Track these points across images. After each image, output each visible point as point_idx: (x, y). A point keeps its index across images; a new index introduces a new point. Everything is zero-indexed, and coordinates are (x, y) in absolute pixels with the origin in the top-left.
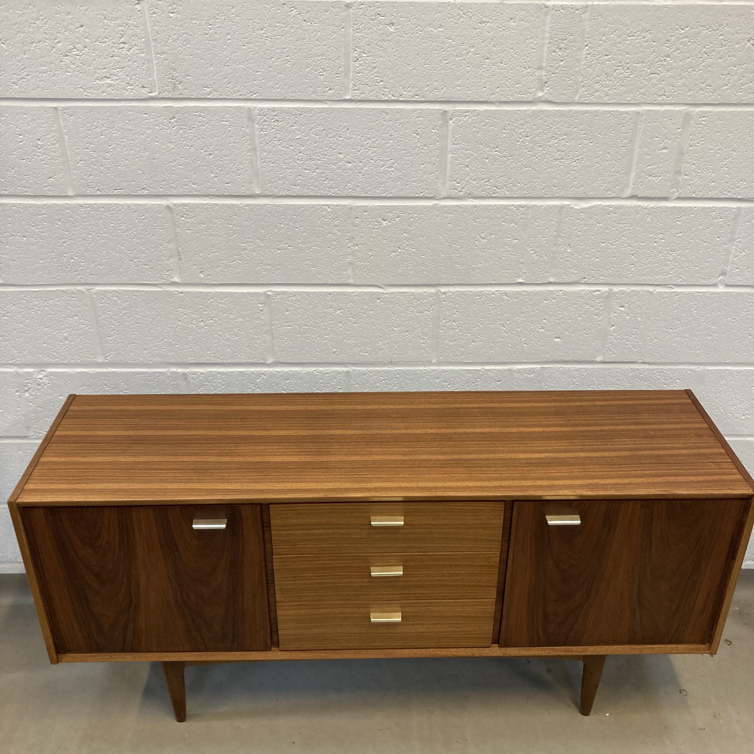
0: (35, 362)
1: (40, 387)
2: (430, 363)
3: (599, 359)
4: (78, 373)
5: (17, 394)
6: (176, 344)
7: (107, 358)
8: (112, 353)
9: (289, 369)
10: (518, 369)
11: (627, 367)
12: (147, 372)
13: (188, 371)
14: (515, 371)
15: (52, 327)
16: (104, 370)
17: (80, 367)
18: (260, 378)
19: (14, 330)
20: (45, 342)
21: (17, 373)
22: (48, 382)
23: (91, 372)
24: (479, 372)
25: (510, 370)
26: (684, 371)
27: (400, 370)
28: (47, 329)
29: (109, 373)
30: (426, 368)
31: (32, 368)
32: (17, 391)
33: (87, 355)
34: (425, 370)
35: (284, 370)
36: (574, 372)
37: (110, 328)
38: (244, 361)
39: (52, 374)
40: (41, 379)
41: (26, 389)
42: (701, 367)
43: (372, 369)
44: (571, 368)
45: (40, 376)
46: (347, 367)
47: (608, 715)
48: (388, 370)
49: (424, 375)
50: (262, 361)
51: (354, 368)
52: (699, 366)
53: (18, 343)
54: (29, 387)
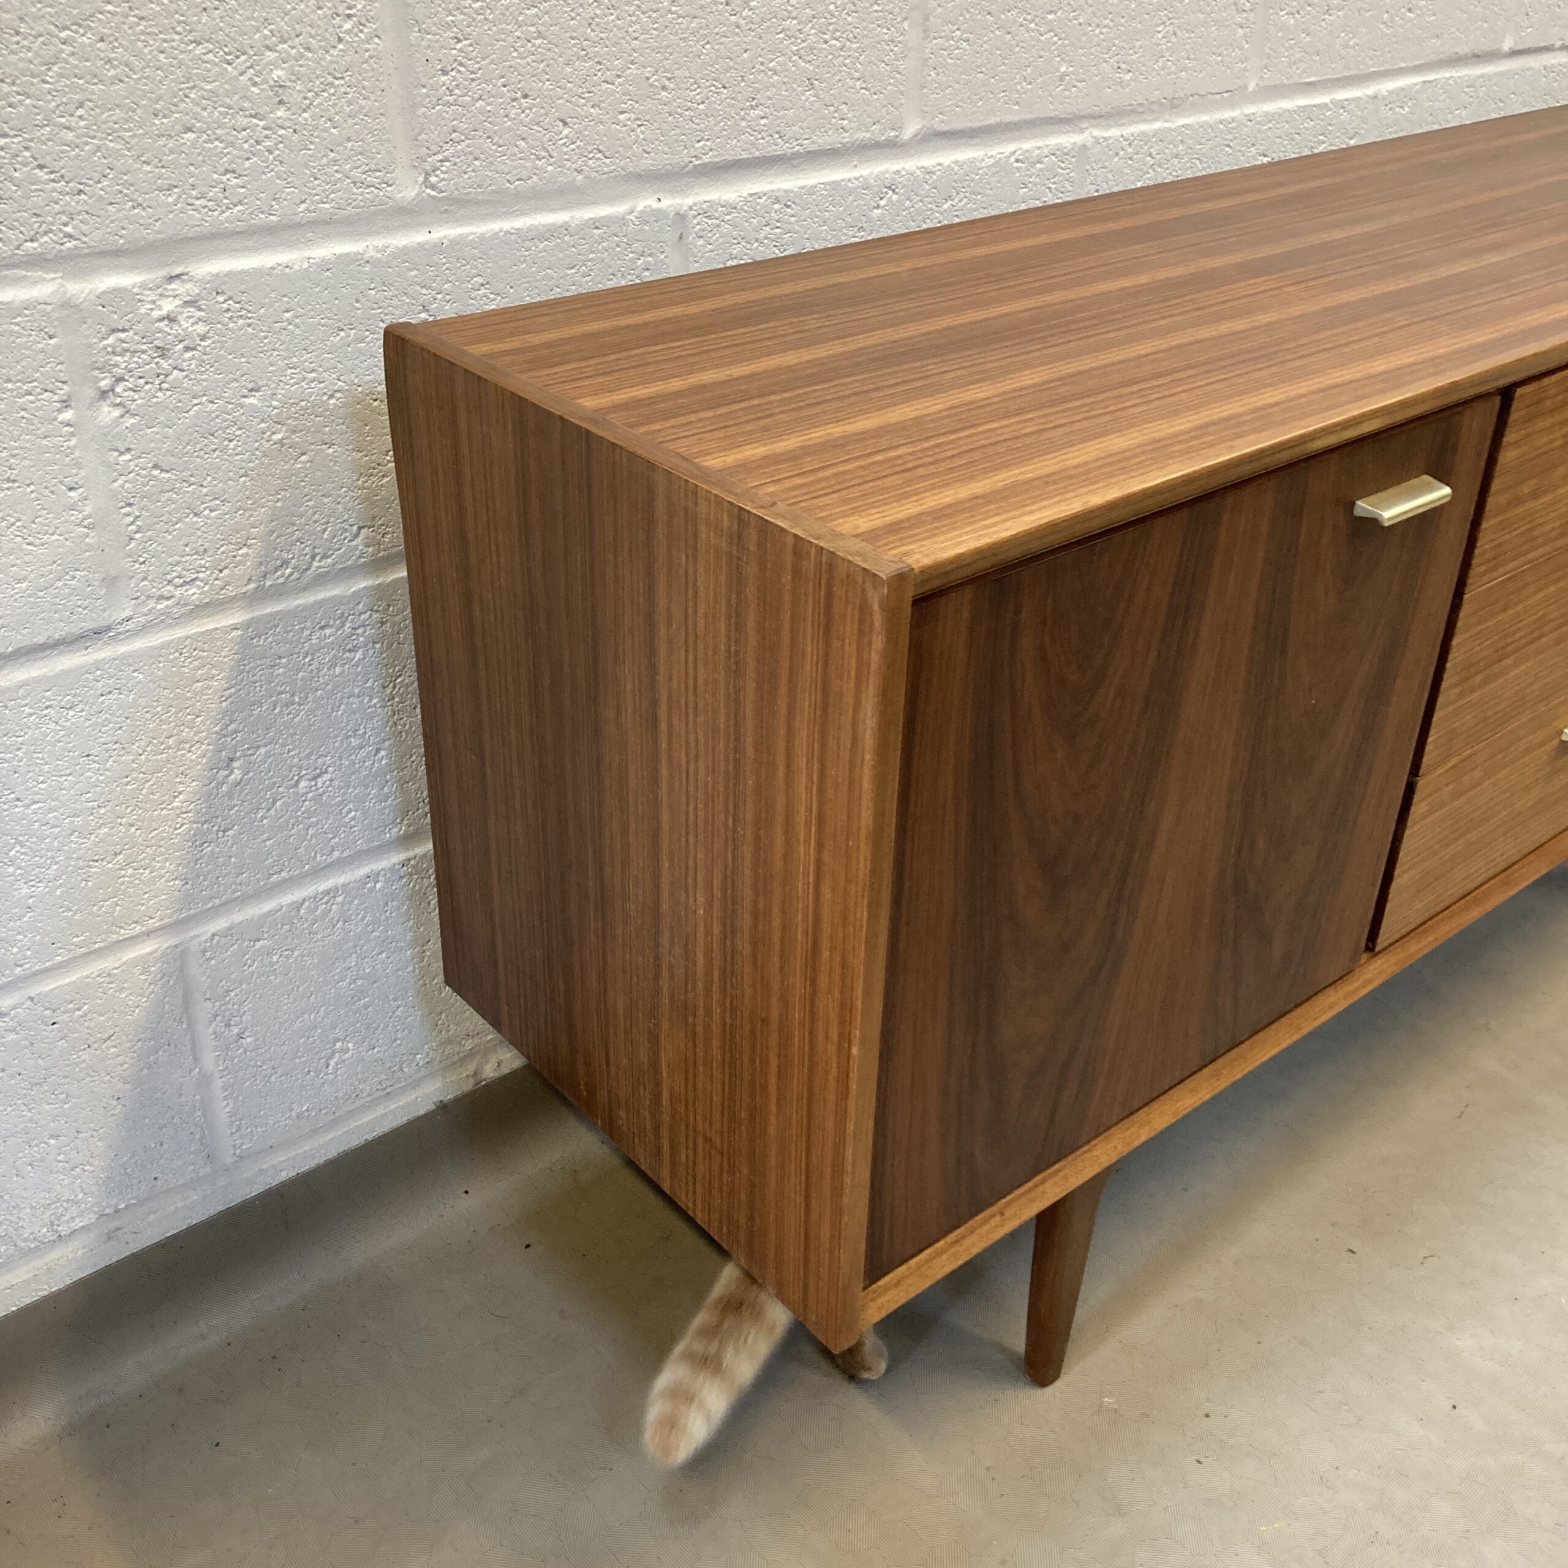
0: (149, 235)
1: (164, 364)
2: (1243, 94)
3: (1507, 45)
4: (325, 266)
5: (68, 415)
6: (664, 88)
7: (433, 179)
8: (449, 151)
9: (953, 158)
12: (566, 227)
13: (689, 201)
15: (221, 36)
16: (420, 237)
17: (328, 237)
18: (882, 203)
19: (49, 65)
20: (189, 120)
21: (67, 304)
22: (201, 328)
23: (371, 253)
28: (199, 50)
29: (438, 247)
30: (1236, 113)
31: (133, 268)
32: (66, 404)
33: (356, 173)
34: (1233, 120)
35: (941, 160)
37: (448, 26)
38: (846, 138)
39: (218, 285)
40: (171, 319)
41: (104, 384)
43: (1132, 130)
45: (168, 306)
46: (1082, 131)
48: (1164, 130)
50: (893, 134)
51: (1097, 133)
53: (70, 136)
54: (118, 371)
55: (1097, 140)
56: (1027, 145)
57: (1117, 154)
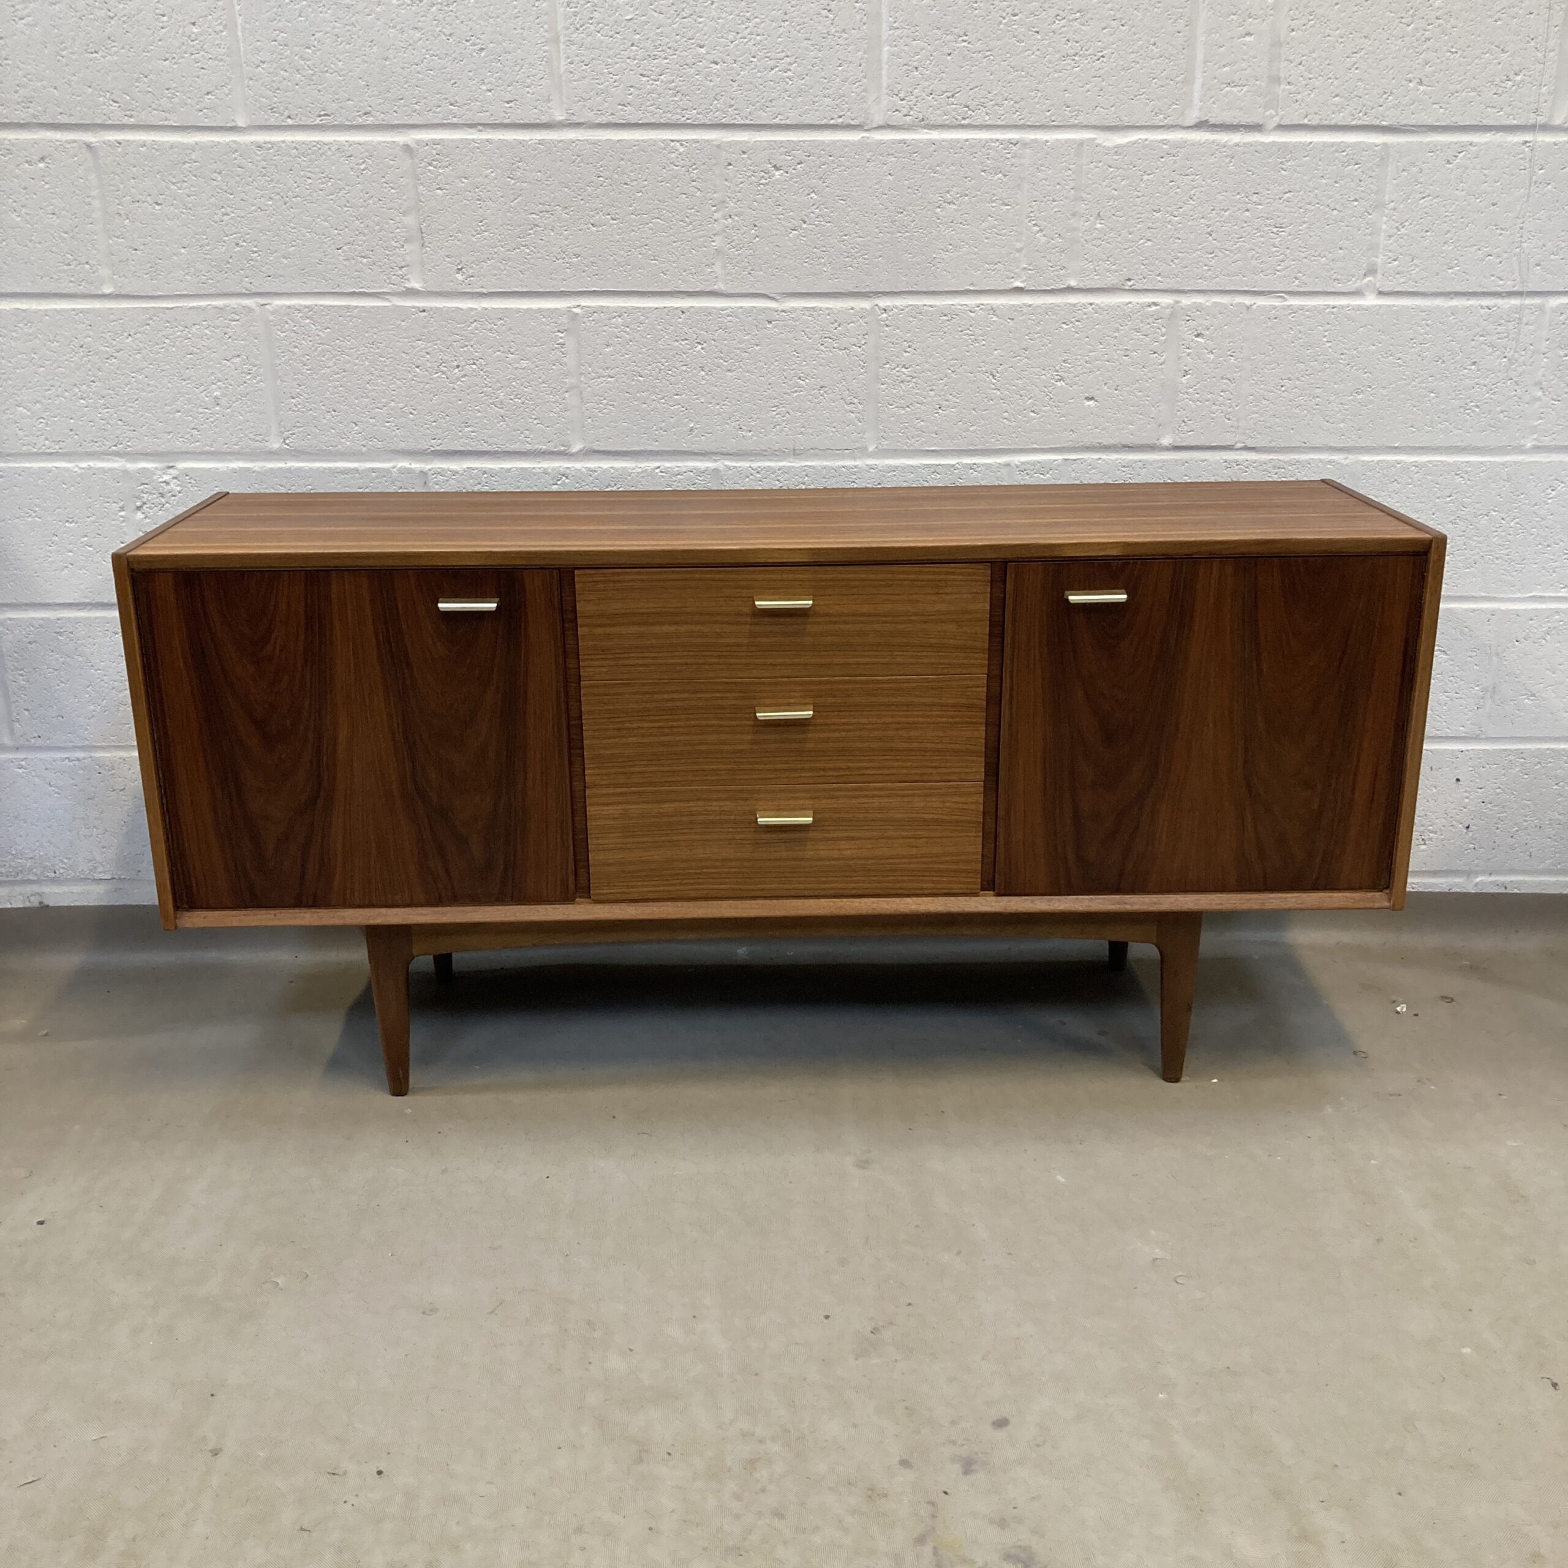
0: (160, 449)
1: (163, 500)
2: (863, 452)
3: (1166, 441)
4: (235, 471)
5: (122, 514)
6: (411, 413)
7: (287, 441)
8: (296, 431)
9: (610, 465)
10: (1023, 463)
11: (1218, 458)
12: (356, 470)
13: (429, 467)
14: (1017, 466)
15: (194, 378)
16: (281, 465)
17: (239, 460)
18: (559, 483)
19: (127, 385)
20: (179, 409)
21: (126, 472)
22: (179, 488)
23: (256, 469)
24: (952, 469)
25: (1008, 465)
26: (1320, 464)
27: (810, 467)
28: (184, 383)
29: (289, 470)
30: (858, 463)
31: (153, 461)
32: (122, 509)
33: (251, 436)
34: (855, 467)
35: (601, 465)
36: (1124, 469)
37: (295, 380)
38: (529, 447)
39: (186, 473)
40: (167, 483)
41: (138, 504)
42: (1351, 457)
43: (759, 464)
44: (1117, 460)
45: (166, 478)
46: (716, 461)
47: (1215, 1081)
48: (789, 467)
49: (854, 477)
50: (563, 448)
51: (727, 463)
52: (1346, 456)
53: (132, 410)
54: (145, 500)
55: (728, 468)
56: (668, 464)
57: (748, 477)
